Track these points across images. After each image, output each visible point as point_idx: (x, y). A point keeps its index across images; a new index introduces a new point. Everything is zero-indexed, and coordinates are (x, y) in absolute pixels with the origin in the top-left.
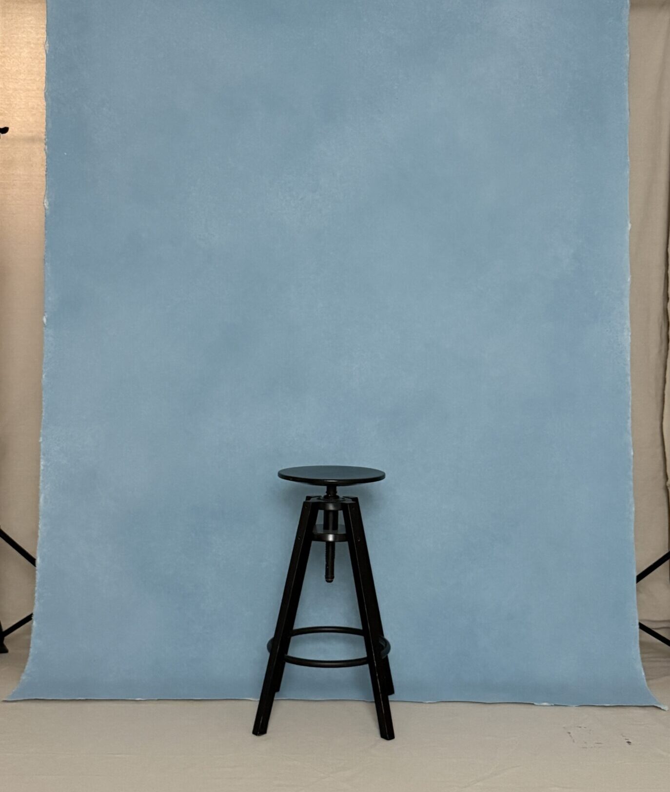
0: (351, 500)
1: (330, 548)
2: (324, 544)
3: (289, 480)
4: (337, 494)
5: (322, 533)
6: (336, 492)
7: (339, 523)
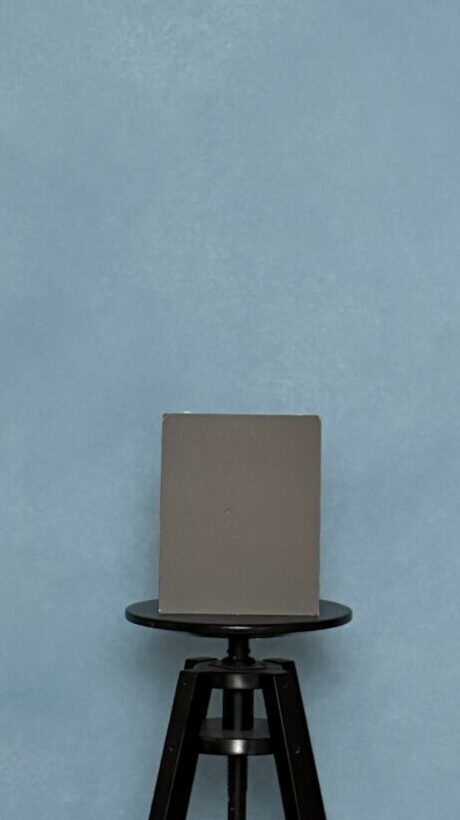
0: (280, 667)
1: (238, 767)
2: (223, 760)
3: (149, 626)
4: (251, 655)
5: (220, 736)
6: (248, 651)
7: (256, 716)
